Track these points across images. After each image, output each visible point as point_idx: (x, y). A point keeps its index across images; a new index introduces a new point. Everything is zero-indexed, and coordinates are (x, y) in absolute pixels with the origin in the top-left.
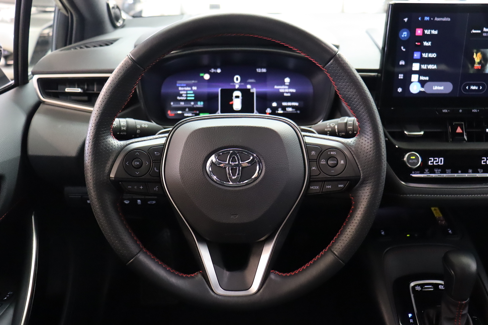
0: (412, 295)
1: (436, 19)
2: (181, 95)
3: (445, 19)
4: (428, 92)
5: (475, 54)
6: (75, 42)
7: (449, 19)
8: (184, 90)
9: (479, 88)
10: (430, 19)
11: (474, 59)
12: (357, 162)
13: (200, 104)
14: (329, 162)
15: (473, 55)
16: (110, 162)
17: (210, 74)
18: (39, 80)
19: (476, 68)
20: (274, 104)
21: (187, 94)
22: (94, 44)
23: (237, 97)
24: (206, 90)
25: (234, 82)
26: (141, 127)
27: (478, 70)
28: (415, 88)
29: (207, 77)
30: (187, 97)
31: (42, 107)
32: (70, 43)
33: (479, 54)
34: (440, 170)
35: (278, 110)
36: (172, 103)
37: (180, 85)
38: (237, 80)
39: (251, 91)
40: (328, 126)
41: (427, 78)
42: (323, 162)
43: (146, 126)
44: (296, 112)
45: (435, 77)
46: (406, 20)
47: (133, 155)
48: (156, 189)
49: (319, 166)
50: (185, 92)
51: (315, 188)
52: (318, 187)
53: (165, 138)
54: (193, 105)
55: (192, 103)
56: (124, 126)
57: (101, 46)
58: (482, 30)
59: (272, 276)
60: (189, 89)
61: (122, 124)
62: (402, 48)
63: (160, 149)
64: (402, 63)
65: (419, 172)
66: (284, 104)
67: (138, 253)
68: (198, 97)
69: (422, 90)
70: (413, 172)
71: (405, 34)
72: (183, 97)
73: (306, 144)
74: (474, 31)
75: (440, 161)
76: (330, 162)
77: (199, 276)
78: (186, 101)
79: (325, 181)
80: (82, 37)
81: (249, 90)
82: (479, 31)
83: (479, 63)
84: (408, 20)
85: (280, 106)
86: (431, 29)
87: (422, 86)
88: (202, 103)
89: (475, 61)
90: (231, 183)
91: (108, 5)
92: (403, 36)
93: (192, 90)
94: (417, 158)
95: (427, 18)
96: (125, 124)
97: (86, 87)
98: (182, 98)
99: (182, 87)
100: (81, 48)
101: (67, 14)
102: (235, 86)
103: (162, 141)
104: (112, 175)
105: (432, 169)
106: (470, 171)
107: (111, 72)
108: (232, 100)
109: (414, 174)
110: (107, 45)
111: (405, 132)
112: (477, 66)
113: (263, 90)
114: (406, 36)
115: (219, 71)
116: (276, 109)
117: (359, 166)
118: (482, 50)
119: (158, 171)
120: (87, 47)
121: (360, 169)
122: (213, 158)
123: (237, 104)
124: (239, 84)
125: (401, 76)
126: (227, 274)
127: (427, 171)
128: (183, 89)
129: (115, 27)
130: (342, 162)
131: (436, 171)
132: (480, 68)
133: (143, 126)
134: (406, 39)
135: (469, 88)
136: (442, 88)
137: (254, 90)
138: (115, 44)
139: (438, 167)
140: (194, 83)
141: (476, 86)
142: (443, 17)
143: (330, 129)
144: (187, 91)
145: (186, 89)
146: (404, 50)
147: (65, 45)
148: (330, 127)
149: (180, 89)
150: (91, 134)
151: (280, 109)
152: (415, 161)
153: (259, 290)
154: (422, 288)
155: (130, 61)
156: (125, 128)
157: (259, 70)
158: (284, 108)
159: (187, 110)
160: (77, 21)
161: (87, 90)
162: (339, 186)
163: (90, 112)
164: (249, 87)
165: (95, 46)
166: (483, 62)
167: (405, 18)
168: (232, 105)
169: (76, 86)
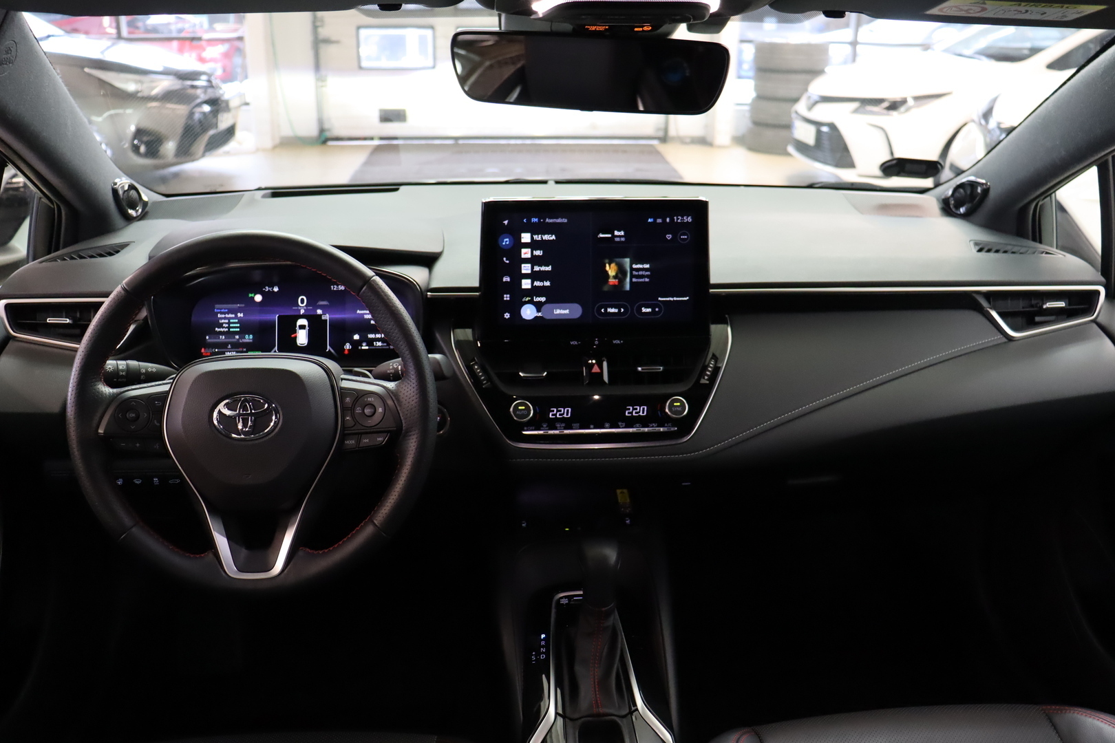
0: (553, 611)
1: (547, 220)
2: (221, 326)
3: (559, 220)
4: (548, 317)
5: (607, 265)
6: (64, 248)
7: (565, 221)
8: (225, 318)
9: (620, 310)
10: (539, 220)
11: (607, 272)
12: (399, 409)
13: (249, 338)
14: (365, 411)
15: (605, 266)
16: (99, 415)
17: (263, 293)
18: (7, 307)
19: (611, 284)
20: (356, 337)
21: (229, 323)
22: (91, 253)
23: (302, 327)
24: (257, 317)
25: (298, 306)
26: (147, 371)
27: (614, 286)
28: (528, 312)
29: (258, 298)
30: (229, 327)
31: (11, 345)
32: (57, 249)
33: (613, 265)
34: (563, 425)
35: (362, 346)
36: (207, 337)
37: (219, 311)
38: (302, 302)
39: (323, 318)
40: (391, 367)
41: (543, 299)
42: (358, 410)
43: (154, 370)
44: (388, 347)
45: (554, 296)
46: (506, 222)
47: (128, 405)
48: (157, 446)
49: (353, 417)
50: (227, 321)
51: (350, 442)
52: (353, 442)
53: (170, 385)
54: (238, 340)
55: (237, 337)
56: (122, 371)
57: (101, 256)
58: (613, 234)
59: (301, 553)
60: (233, 316)
61: (120, 367)
62: (505, 259)
63: (163, 397)
64: (506, 279)
65: (533, 428)
66: (371, 336)
67: (132, 527)
68: (245, 328)
69: (540, 314)
70: (525, 428)
71: (506, 241)
72: (224, 327)
73: (342, 388)
74: (601, 235)
75: (566, 412)
76: (368, 411)
77: (211, 555)
78: (228, 334)
79: (362, 434)
80: (74, 239)
81: (320, 316)
82: (610, 236)
83: (615, 277)
84: (508, 223)
85: (364, 339)
86: (544, 234)
87: (538, 311)
88: (251, 337)
89: (608, 274)
90: (242, 436)
91: (115, 192)
92: (504, 244)
93: (236, 317)
94: (528, 408)
95: (535, 220)
96: (125, 367)
97: (78, 315)
98: (222, 330)
99: (221, 313)
100: (72, 258)
101: (52, 206)
102: (300, 310)
103: (166, 388)
104: (101, 431)
105: (552, 424)
106: (607, 425)
107: (106, 295)
108: (295, 332)
109: (527, 430)
110: (111, 254)
111: (520, 374)
112: (612, 281)
113: (339, 316)
114: (507, 243)
115: (276, 289)
116: (359, 343)
117: (401, 415)
118: (617, 260)
119: (158, 424)
120: (82, 257)
121: (402, 418)
122: (221, 407)
123: (302, 338)
124: (305, 308)
125: (507, 297)
126: (244, 552)
127: (545, 426)
128: (223, 316)
129: (129, 219)
130: (380, 410)
131: (558, 425)
132: (617, 284)
133: (150, 370)
134: (510, 247)
135: (606, 310)
136: (567, 312)
137: (327, 317)
138: (123, 252)
139: (563, 420)
140: (239, 307)
141: (615, 308)
142: (557, 218)
143: (393, 371)
144: (229, 319)
145: (227, 316)
146: (508, 262)
147: (49, 253)
148: (394, 368)
149: (219, 316)
150: (75, 380)
151: (364, 344)
152: (526, 412)
153: (283, 571)
154: (569, 601)
155: (123, 292)
156: (124, 373)
157: (334, 288)
158: (370, 342)
159: (229, 347)
160: (66, 214)
161: (80, 319)
162: (378, 439)
163: (76, 350)
164: (319, 312)
165: (92, 257)
166: (620, 275)
167: (505, 220)
168: (296, 337)
169: (64, 314)
